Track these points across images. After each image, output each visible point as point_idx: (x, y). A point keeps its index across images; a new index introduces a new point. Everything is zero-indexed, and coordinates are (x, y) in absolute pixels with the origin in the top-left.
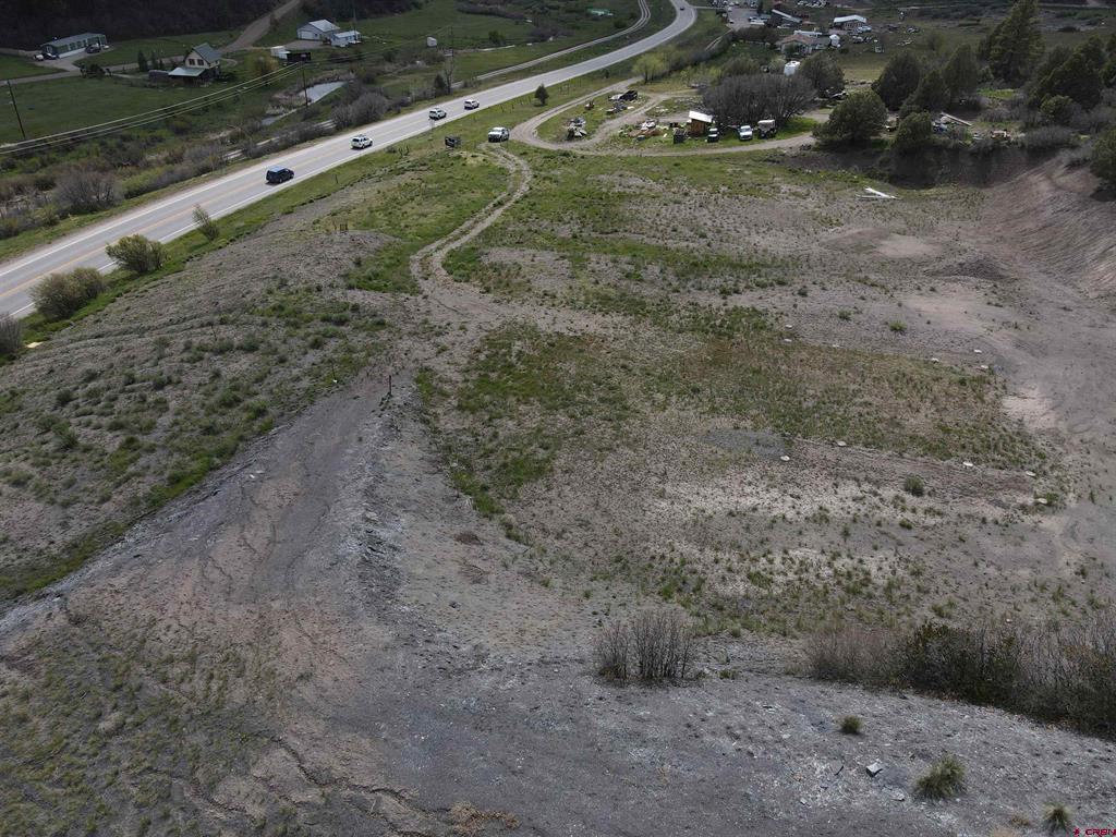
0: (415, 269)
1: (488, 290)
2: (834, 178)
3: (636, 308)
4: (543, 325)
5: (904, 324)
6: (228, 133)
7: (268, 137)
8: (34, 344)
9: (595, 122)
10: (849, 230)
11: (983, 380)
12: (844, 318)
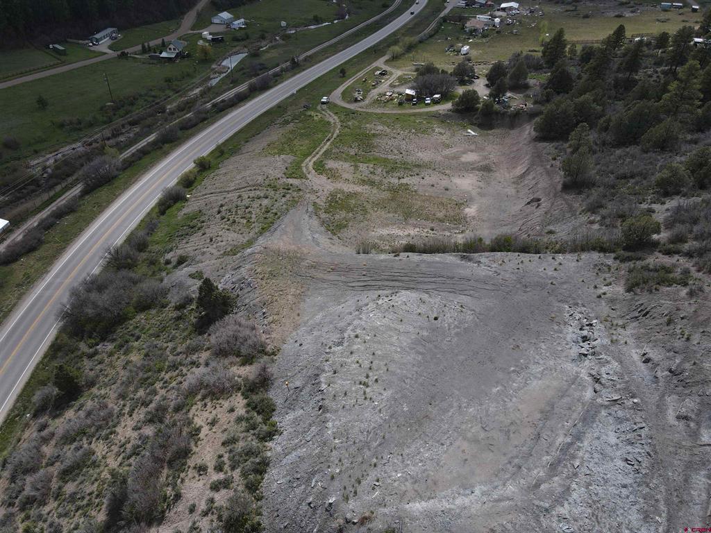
0: (304, 169)
1: (329, 178)
2: (458, 125)
3: (372, 183)
4: (345, 189)
5: (450, 187)
6: (197, 91)
7: (218, 94)
8: (188, 196)
9: (367, 91)
10: (454, 150)
11: (463, 204)
12: (433, 186)
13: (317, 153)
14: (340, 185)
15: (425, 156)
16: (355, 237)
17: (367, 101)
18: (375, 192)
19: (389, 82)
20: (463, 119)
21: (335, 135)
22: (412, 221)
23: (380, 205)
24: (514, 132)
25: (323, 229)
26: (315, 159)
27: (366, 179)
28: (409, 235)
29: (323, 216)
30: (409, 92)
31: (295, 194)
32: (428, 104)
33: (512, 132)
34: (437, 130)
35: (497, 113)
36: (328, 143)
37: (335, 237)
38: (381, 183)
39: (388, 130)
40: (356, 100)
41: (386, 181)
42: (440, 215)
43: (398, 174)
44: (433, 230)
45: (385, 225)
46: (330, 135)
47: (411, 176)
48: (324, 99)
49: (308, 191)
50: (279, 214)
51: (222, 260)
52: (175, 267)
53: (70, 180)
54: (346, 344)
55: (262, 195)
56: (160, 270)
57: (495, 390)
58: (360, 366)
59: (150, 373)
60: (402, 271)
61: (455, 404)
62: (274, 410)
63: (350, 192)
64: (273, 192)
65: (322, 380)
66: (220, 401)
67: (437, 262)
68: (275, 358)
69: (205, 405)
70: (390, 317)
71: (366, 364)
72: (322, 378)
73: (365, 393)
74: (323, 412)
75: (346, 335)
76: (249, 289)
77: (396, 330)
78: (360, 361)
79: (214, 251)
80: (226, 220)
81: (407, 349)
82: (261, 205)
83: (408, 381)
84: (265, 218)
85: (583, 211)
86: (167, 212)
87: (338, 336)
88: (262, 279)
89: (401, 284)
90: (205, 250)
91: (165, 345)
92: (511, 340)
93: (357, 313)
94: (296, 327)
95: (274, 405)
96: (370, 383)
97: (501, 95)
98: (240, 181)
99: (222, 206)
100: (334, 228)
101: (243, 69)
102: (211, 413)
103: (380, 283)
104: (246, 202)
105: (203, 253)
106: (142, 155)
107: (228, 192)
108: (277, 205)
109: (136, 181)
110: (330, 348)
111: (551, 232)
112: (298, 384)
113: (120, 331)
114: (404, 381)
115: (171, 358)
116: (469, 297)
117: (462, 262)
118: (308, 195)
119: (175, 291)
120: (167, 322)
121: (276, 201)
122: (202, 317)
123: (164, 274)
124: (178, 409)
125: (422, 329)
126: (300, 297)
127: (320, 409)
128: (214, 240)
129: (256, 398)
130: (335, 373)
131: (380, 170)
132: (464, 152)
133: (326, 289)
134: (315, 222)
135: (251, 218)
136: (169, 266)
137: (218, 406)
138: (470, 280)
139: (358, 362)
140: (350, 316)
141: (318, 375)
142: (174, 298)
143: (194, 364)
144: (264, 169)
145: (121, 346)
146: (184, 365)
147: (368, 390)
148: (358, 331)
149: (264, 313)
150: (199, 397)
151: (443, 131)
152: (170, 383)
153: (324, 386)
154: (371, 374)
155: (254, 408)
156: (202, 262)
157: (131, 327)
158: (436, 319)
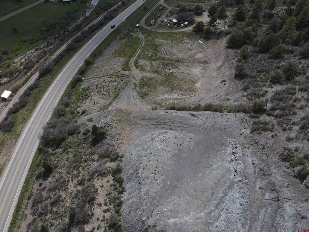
0: (130, 65)
1: (140, 70)
2: (195, 38)
3: (158, 73)
4: (147, 76)
5: (190, 73)
6: (81, 19)
7: (91, 21)
8: (83, 79)
9: (156, 20)
10: (193, 52)
11: (195, 82)
12: (183, 73)
13: (135, 56)
14: (145, 74)
15: (180, 56)
16: (151, 100)
17: (156, 25)
18: (159, 77)
19: (166, 14)
20: (197, 35)
21: (143, 45)
22: (174, 91)
23: (161, 83)
24: (219, 41)
25: (139, 97)
26: (134, 59)
27: (156, 70)
28: (173, 98)
29: (138, 90)
30: (174, 21)
31: (127, 79)
32: (182, 27)
33: (218, 41)
34: (186, 41)
35: (212, 32)
36: (140, 50)
37: (143, 100)
38: (162, 72)
39: (165, 42)
40: (151, 25)
41: (164, 71)
42: (185, 88)
43: (169, 67)
44: (182, 95)
45: (164, 93)
46: (140, 45)
47: (174, 68)
48: (138, 25)
49: (132, 77)
50: (121, 89)
51: (100, 112)
52: (81, 115)
53: (33, 69)
54: (148, 156)
55: (113, 80)
56: (76, 116)
57: (200, 175)
58: (153, 166)
59: (77, 163)
60: (169, 120)
61: (186, 181)
62: (123, 182)
63: (149, 77)
64: (118, 78)
65: (140, 172)
66: (104, 178)
67: (182, 117)
68: (122, 159)
69: (99, 179)
70: (164, 144)
71: (155, 165)
72: (140, 171)
73: (154, 178)
74: (140, 185)
75: (148, 152)
76: (111, 127)
77: (166, 150)
78: (153, 164)
79: (96, 108)
80: (99, 93)
81: (170, 159)
82: (113, 85)
83: (169, 172)
84: (115, 92)
85: (241, 89)
86: (75, 87)
87: (145, 152)
88: (116, 123)
89: (169, 127)
90: (92, 108)
91: (81, 150)
92: (207, 154)
93: (152, 142)
94: (130, 145)
95: (123, 180)
96: (156, 173)
97: (214, 22)
98: (104, 72)
99: (97, 85)
100: (143, 96)
101: (100, 6)
102: (101, 182)
103: (160, 126)
104: (107, 84)
105: (92, 110)
106: (61, 57)
107: (100, 77)
108: (120, 85)
109: (60, 71)
110: (142, 158)
111: (228, 100)
112: (131, 172)
113: (63, 144)
114: (168, 172)
115: (84, 157)
116: (193, 134)
117: (192, 117)
118: (132, 80)
119: (82, 127)
120: (81, 141)
121: (119, 83)
122: (94, 139)
123: (77, 118)
124: (89, 180)
125: (175, 150)
126: (131, 131)
127: (139, 184)
128: (95, 103)
129: (116, 176)
130: (144, 169)
131: (161, 65)
132: (197, 53)
133: (140, 128)
134: (135, 94)
135: (109, 92)
136: (79, 115)
137: (103, 179)
138: (194, 126)
139: (152, 165)
140: (149, 143)
141: (138, 170)
142: (82, 130)
143: (93, 160)
144: (114, 66)
145: (64, 151)
146: (89, 160)
147: (156, 176)
148: (152, 151)
149: (117, 139)
150: (96, 175)
151: (188, 42)
152: (85, 168)
153: (140, 175)
154: (156, 169)
155: (116, 181)
156: (92, 114)
157: (67, 142)
158: (180, 145)
